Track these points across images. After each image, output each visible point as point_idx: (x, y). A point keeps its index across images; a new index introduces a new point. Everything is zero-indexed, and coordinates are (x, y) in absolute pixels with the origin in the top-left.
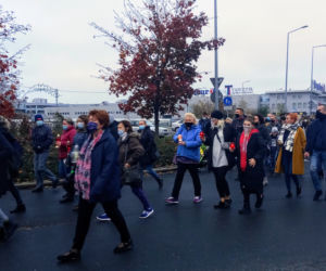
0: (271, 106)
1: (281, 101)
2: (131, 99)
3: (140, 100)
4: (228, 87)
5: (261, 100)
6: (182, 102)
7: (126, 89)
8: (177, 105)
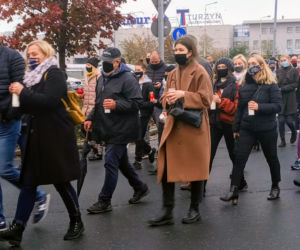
0: (251, 45)
1: (268, 36)
2: (20, 29)
3: (35, 32)
4: (182, 12)
5: (236, 34)
6: (104, 35)
7: (11, 12)
8: (96, 41)
